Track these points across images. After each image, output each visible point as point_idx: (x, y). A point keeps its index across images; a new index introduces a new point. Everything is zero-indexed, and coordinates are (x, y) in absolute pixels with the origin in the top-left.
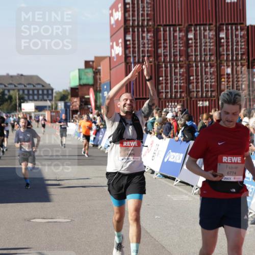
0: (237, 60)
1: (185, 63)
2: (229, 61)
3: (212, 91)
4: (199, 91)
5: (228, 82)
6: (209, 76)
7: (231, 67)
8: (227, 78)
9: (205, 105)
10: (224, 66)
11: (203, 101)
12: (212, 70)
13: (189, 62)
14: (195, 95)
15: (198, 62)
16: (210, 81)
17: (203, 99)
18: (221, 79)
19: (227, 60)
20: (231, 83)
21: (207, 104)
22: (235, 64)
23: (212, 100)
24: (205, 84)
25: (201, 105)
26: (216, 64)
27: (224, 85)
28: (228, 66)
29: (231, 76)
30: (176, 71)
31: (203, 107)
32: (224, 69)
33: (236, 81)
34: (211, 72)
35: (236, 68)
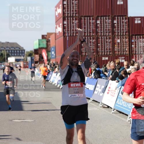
0: (123, 35)
1: (96, 37)
2: (119, 36)
3: (110, 52)
4: (103, 52)
5: (118, 47)
6: (108, 44)
7: (120, 39)
8: (118, 45)
9: (106, 59)
10: (116, 38)
11: (105, 57)
12: (110, 40)
13: (98, 36)
14: (101, 54)
15: (102, 36)
16: (108, 46)
17: (105, 56)
18: (115, 45)
19: (118, 35)
20: (120, 48)
21: (107, 58)
22: (122, 37)
23: (110, 57)
24: (106, 48)
25: (104, 59)
26: (112, 37)
27: (116, 48)
28: (118, 38)
29: (120, 44)
30: (91, 41)
31: (105, 60)
32: (116, 40)
33: (123, 46)
34: (109, 41)
35: (123, 40)
